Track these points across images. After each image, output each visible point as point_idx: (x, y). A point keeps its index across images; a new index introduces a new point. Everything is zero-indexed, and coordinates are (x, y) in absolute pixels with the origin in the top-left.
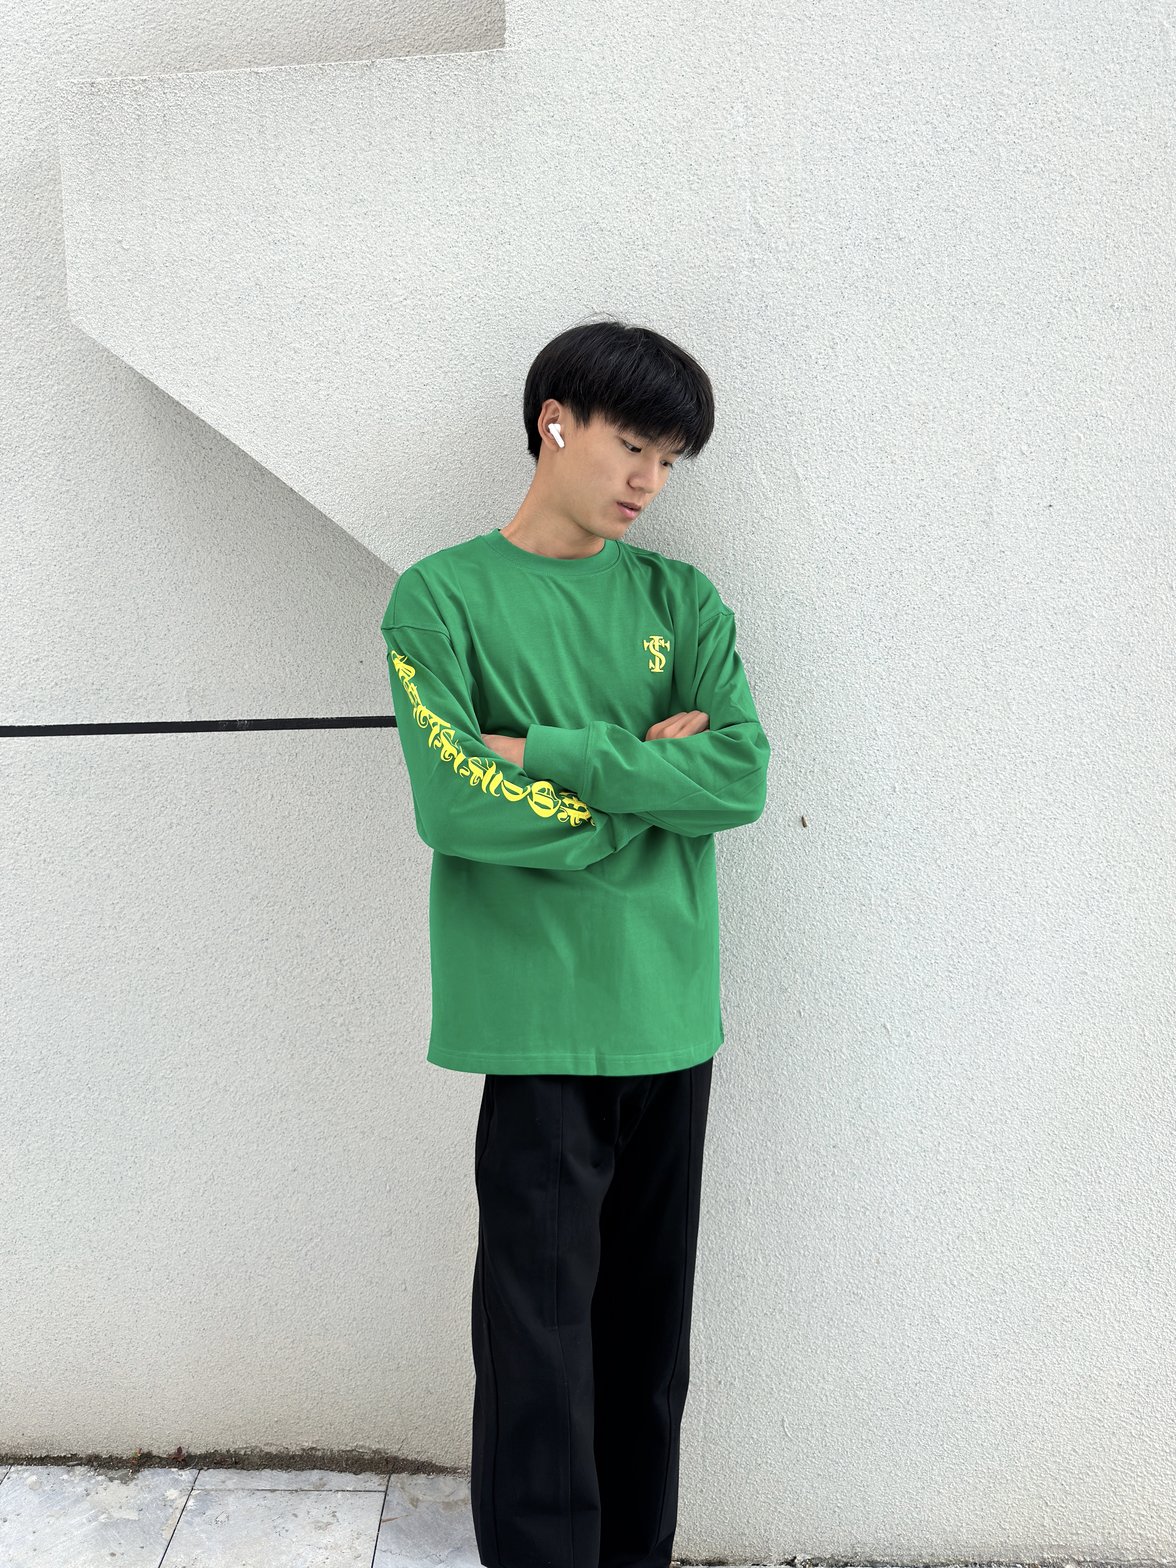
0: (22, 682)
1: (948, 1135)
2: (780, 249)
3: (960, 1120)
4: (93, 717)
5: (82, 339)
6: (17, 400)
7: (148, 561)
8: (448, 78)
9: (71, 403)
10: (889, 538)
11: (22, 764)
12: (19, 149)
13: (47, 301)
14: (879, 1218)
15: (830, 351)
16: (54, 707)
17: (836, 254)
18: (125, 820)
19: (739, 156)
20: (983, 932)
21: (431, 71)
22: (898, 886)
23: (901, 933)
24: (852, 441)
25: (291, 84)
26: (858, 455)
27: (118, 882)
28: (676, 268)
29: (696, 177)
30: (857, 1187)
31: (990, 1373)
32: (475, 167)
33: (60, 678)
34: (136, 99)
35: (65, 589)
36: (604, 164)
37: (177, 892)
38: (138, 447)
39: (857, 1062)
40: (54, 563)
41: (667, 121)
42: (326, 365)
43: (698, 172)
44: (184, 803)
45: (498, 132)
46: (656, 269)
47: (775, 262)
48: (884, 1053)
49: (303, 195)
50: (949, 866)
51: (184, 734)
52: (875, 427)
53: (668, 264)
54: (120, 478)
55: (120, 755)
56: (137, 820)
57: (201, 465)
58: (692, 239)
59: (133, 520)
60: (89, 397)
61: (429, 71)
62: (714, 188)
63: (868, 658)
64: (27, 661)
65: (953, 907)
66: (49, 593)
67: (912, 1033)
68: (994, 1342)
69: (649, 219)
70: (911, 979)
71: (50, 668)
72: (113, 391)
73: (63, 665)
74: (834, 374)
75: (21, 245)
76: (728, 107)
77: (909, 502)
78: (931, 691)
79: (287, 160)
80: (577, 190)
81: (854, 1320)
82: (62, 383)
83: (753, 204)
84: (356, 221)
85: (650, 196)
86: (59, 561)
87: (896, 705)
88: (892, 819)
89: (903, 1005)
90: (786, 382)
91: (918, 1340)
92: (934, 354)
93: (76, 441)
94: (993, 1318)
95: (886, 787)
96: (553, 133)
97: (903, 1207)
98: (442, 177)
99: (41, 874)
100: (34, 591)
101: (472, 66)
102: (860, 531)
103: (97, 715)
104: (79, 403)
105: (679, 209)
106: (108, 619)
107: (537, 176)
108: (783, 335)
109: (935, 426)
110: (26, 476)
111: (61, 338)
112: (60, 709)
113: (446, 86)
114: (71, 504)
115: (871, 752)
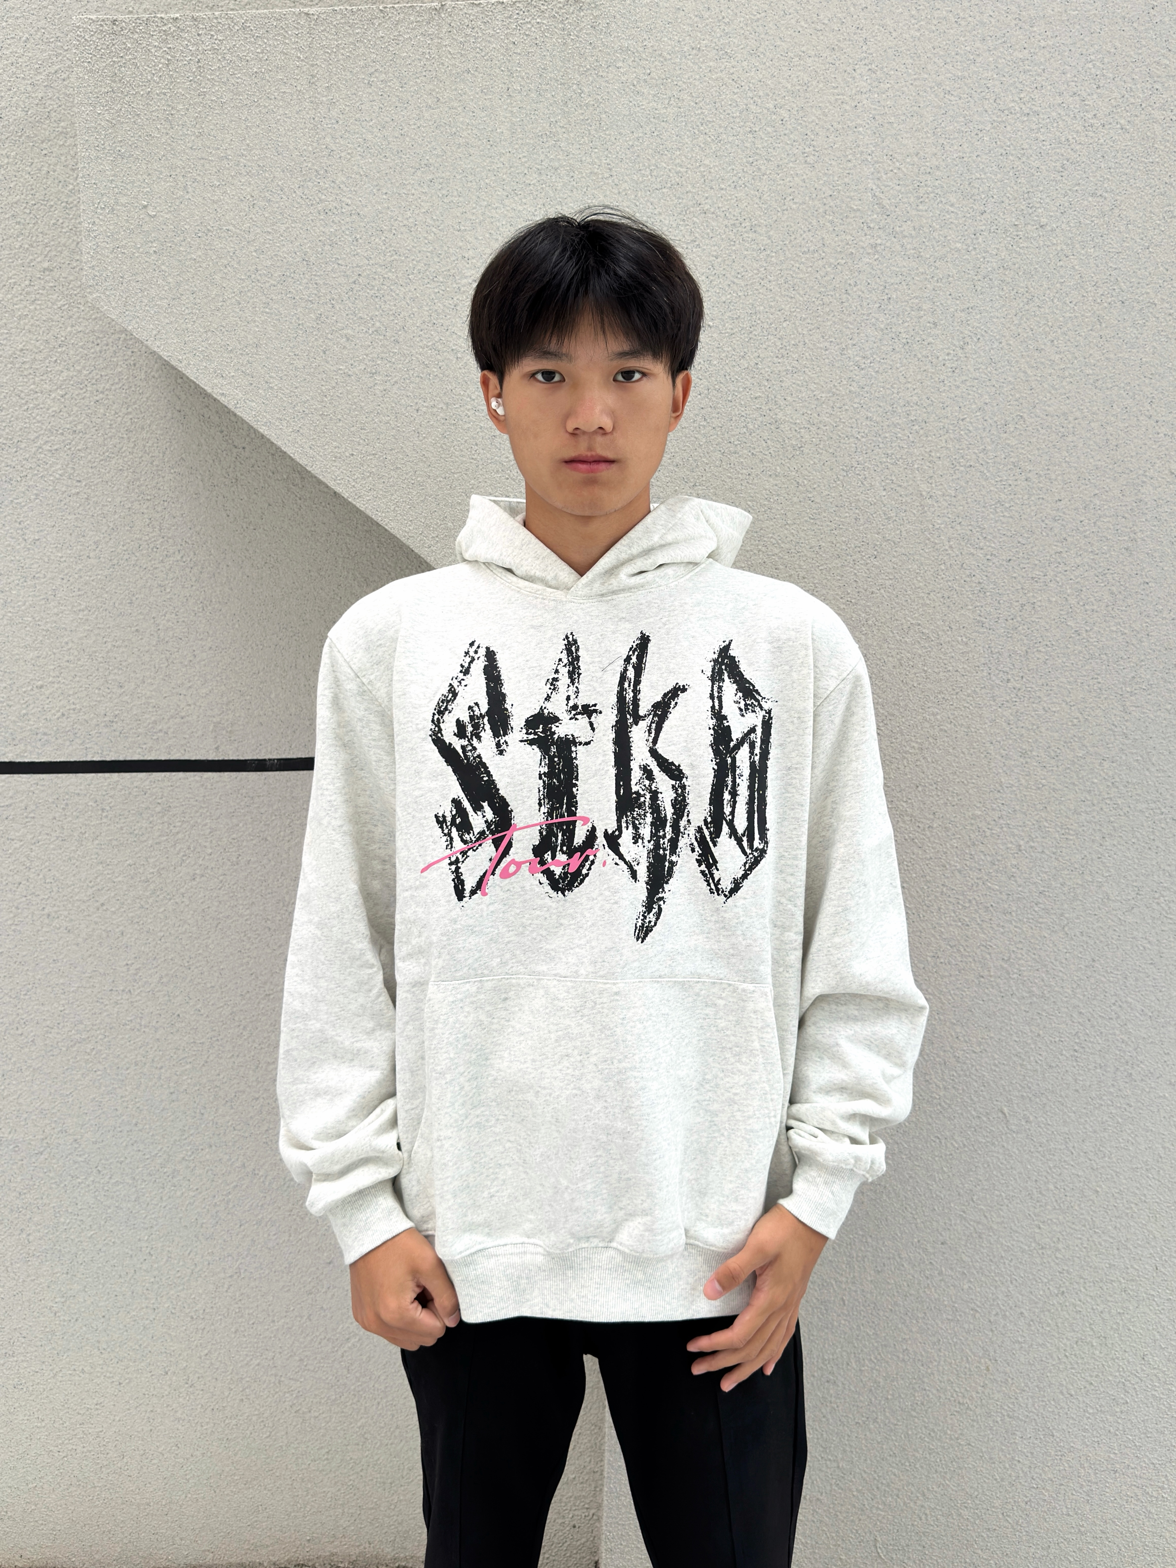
0: (24, 711)
1: (1068, 1230)
2: (906, 233)
3: (1082, 1214)
4: (105, 753)
5: (95, 319)
6: (20, 388)
7: (171, 575)
8: (529, 26)
9: (82, 392)
10: (1022, 565)
11: (23, 805)
12: (23, 97)
13: (56, 274)
14: (990, 1321)
15: (960, 352)
16: (60, 741)
17: (969, 241)
18: (141, 871)
19: (861, 125)
20: (1113, 1007)
21: (510, 17)
22: (1020, 956)
23: (1023, 1008)
24: (981, 455)
25: (347, 28)
26: (989, 471)
27: (133, 939)
28: (787, 253)
29: (812, 148)
30: (966, 1287)
31: (1108, 1490)
32: (559, 129)
33: (68, 707)
34: (165, 41)
35: (73, 606)
36: (707, 131)
37: (201, 951)
38: (160, 444)
39: (970, 1150)
40: (61, 576)
41: (780, 83)
42: (383, 355)
43: (814, 143)
44: (210, 851)
45: (586, 90)
46: (764, 253)
47: (900, 249)
48: (1000, 1140)
49: (359, 158)
50: (1078, 934)
51: (210, 774)
52: (1009, 439)
53: (779, 248)
54: (139, 479)
55: (136, 796)
56: (156, 870)
57: (232, 466)
58: (806, 220)
59: (154, 528)
60: (103, 385)
61: (506, 18)
62: (834, 163)
63: (994, 701)
64: (29, 688)
65: (1081, 979)
66: (56, 610)
67: (1031, 1118)
68: (1112, 1456)
69: (758, 195)
70: (1032, 1058)
71: (56, 695)
72: (130, 380)
73: (71, 693)
74: (964, 378)
75: (25, 208)
76: (849, 69)
77: (1044, 525)
78: (1063, 739)
79: (341, 116)
80: (678, 161)
81: (959, 1432)
82: (72, 369)
83: (876, 181)
84: (421, 189)
85: (759, 169)
86: (67, 574)
87: (1023, 754)
88: (1016, 881)
89: (1024, 1088)
90: (909, 385)
91: (1029, 1455)
92: (1076, 358)
93: (88, 436)
94: (1112, 1430)
95: (1010, 845)
96: (649, 94)
97: (1017, 1309)
98: (520, 142)
99: (44, 929)
100: (37, 608)
101: (557, 13)
102: (988, 557)
103: (110, 751)
104: (92, 392)
105: (791, 184)
106: (124, 641)
107: (631, 143)
108: (907, 332)
109: (1075, 439)
110: (30, 476)
111: (71, 317)
112: (68, 743)
113: (527, 35)
114: (81, 508)
115: (995, 806)
